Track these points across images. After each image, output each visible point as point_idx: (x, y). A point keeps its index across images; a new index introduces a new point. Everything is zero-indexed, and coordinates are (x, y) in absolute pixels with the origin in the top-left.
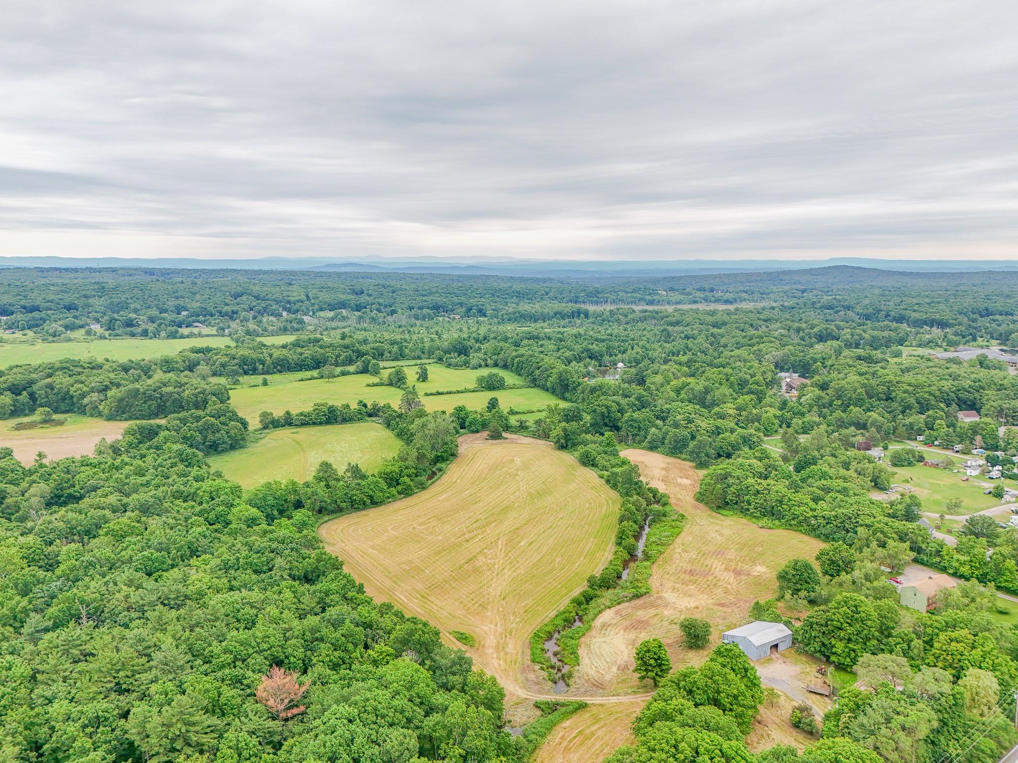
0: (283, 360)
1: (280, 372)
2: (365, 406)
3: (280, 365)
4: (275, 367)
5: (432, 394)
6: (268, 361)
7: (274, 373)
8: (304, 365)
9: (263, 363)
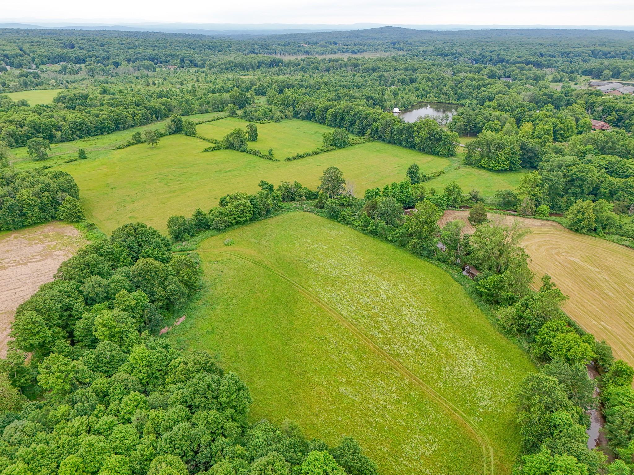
0: (81, 124)
1: (81, 137)
2: (271, 188)
3: (79, 130)
4: (73, 133)
5: (294, 159)
6: (65, 126)
7: (74, 139)
8: (103, 128)
9: (59, 129)
